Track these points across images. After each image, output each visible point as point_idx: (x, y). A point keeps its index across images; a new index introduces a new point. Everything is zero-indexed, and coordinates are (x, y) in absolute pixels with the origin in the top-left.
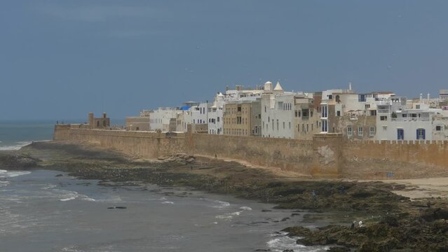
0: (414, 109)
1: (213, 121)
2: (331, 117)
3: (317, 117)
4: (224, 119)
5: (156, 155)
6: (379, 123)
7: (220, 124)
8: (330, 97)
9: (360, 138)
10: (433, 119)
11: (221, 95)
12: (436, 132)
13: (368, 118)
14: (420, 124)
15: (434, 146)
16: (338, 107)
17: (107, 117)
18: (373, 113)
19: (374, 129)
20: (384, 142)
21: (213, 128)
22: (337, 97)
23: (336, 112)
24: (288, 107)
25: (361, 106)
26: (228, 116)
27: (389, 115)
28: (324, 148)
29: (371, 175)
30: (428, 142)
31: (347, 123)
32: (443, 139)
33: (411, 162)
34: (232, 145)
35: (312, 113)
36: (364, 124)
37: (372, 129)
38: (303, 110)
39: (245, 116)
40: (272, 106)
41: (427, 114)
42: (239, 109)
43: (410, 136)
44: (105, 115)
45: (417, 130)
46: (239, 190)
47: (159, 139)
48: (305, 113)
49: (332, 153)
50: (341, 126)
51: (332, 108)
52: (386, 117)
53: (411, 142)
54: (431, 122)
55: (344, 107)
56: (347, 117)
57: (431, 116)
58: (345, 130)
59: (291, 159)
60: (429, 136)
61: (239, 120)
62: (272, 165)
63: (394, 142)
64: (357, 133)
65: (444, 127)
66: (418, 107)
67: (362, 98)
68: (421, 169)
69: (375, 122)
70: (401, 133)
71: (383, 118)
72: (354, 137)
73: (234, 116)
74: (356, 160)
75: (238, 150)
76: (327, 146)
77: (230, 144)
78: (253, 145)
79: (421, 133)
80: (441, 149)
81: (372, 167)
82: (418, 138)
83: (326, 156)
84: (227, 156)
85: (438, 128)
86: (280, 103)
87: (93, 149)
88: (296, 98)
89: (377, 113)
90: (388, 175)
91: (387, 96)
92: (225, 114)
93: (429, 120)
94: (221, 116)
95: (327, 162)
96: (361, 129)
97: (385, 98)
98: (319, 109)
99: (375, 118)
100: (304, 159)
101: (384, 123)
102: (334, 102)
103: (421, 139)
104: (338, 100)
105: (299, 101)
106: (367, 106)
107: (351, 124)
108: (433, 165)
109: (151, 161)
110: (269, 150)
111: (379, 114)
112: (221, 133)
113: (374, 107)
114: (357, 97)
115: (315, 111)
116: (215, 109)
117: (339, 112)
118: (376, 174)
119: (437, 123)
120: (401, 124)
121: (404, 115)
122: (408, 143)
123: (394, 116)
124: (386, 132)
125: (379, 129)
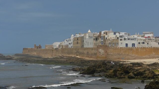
0: (133, 37)
1: (70, 44)
2: (104, 40)
3: (100, 40)
4: (73, 43)
5: (52, 56)
6: (120, 42)
7: (72, 45)
8: (104, 33)
9: (113, 46)
10: (138, 40)
11: (73, 35)
12: (138, 44)
13: (116, 40)
14: (133, 42)
15: (137, 49)
16: (106, 36)
17: (41, 46)
18: (118, 38)
19: (118, 43)
20: (121, 48)
21: (70, 46)
22: (106, 33)
23: (105, 38)
24: (92, 37)
25: (114, 36)
26: (74, 42)
27: (123, 39)
28: (100, 50)
29: (116, 59)
30: (136, 48)
31: (109, 42)
32: (140, 47)
33: (130, 54)
34: (75, 51)
35: (98, 39)
36: (115, 42)
37: (117, 43)
38: (96, 38)
39: (79, 41)
40: (87, 37)
41: (135, 39)
42: (78, 39)
43: (130, 46)
44: (40, 45)
45: (132, 44)
46: (71, 62)
47: (53, 50)
48: (97, 39)
49: (103, 51)
50: (107, 42)
51: (104, 36)
52: (122, 40)
53: (130, 48)
54: (137, 41)
55: (108, 36)
56: (109, 40)
57: (137, 39)
58: (108, 44)
59: (92, 54)
60: (136, 46)
61: (78, 43)
62: (86, 57)
63: (124, 48)
64: (112, 45)
65: (141, 43)
66: (134, 37)
67: (115, 34)
68: (133, 57)
69: (118, 41)
70: (127, 45)
71: (121, 40)
72: (111, 46)
73: (76, 42)
74: (112, 54)
75: (76, 53)
76: (101, 49)
77: (74, 51)
78: (81, 51)
79: (133, 45)
80: (140, 50)
81: (117, 56)
82: (132, 46)
83: (101, 52)
84: (73, 55)
85: (139, 43)
86: (89, 36)
87: (34, 55)
88: (94, 34)
89: (119, 38)
90: (122, 59)
91: (123, 33)
92: (73, 41)
93: (136, 40)
94: (72, 42)
95: (101, 54)
96: (114, 43)
97: (122, 34)
98: (100, 37)
99: (118, 40)
100: (95, 54)
101: (121, 42)
102: (105, 35)
103: (133, 47)
104: (106, 34)
105: (95, 35)
106: (116, 36)
107: (110, 42)
108: (137, 55)
109: (50, 57)
110: (85, 52)
111: (120, 39)
112: (72, 48)
113: (118, 36)
114: (113, 33)
115: (99, 38)
116: (71, 40)
117: (106, 38)
118: (118, 59)
119: (139, 41)
120: (127, 42)
121: (128, 39)
122: (129, 48)
123: (125, 39)
124: (122, 44)
125: (120, 44)
